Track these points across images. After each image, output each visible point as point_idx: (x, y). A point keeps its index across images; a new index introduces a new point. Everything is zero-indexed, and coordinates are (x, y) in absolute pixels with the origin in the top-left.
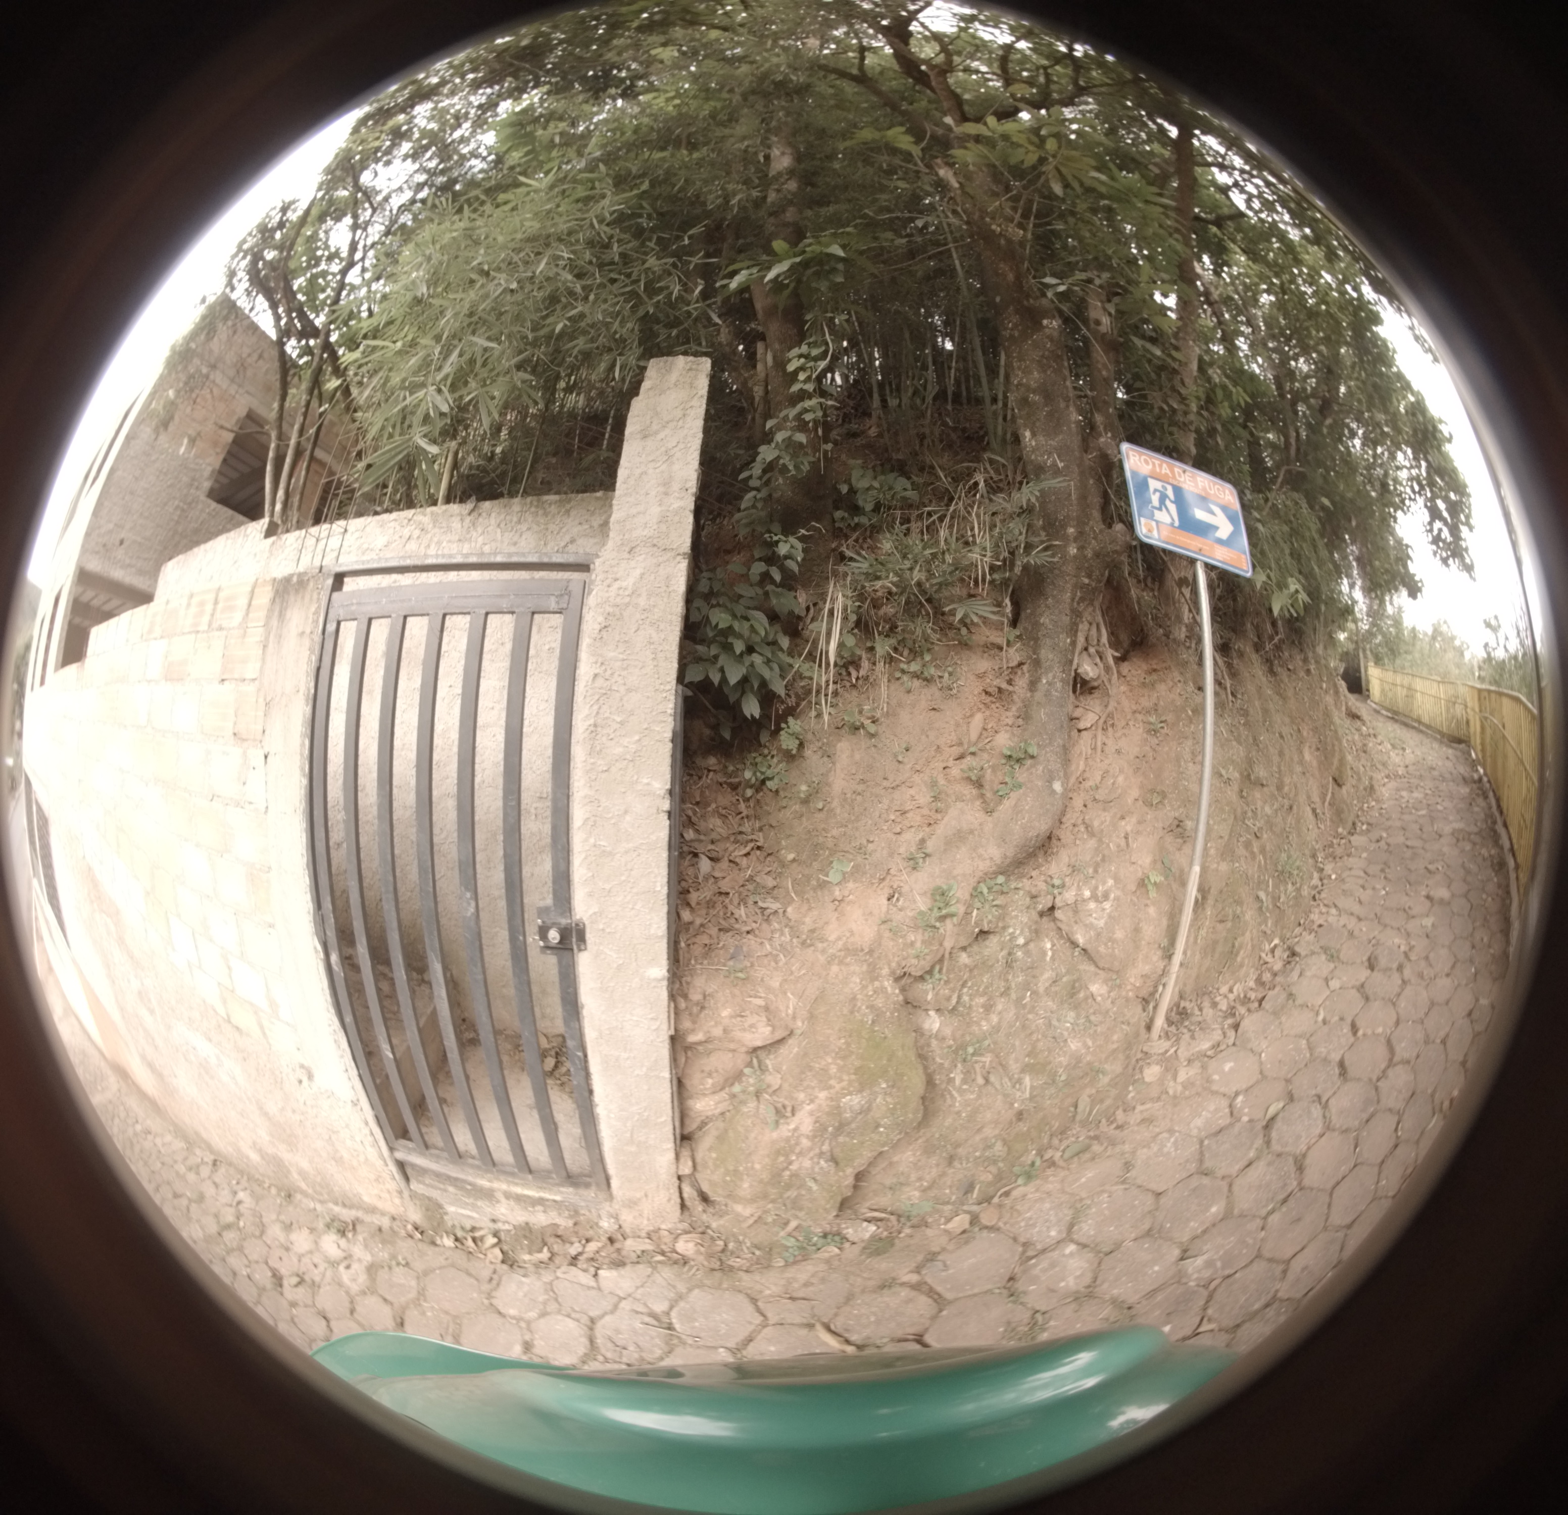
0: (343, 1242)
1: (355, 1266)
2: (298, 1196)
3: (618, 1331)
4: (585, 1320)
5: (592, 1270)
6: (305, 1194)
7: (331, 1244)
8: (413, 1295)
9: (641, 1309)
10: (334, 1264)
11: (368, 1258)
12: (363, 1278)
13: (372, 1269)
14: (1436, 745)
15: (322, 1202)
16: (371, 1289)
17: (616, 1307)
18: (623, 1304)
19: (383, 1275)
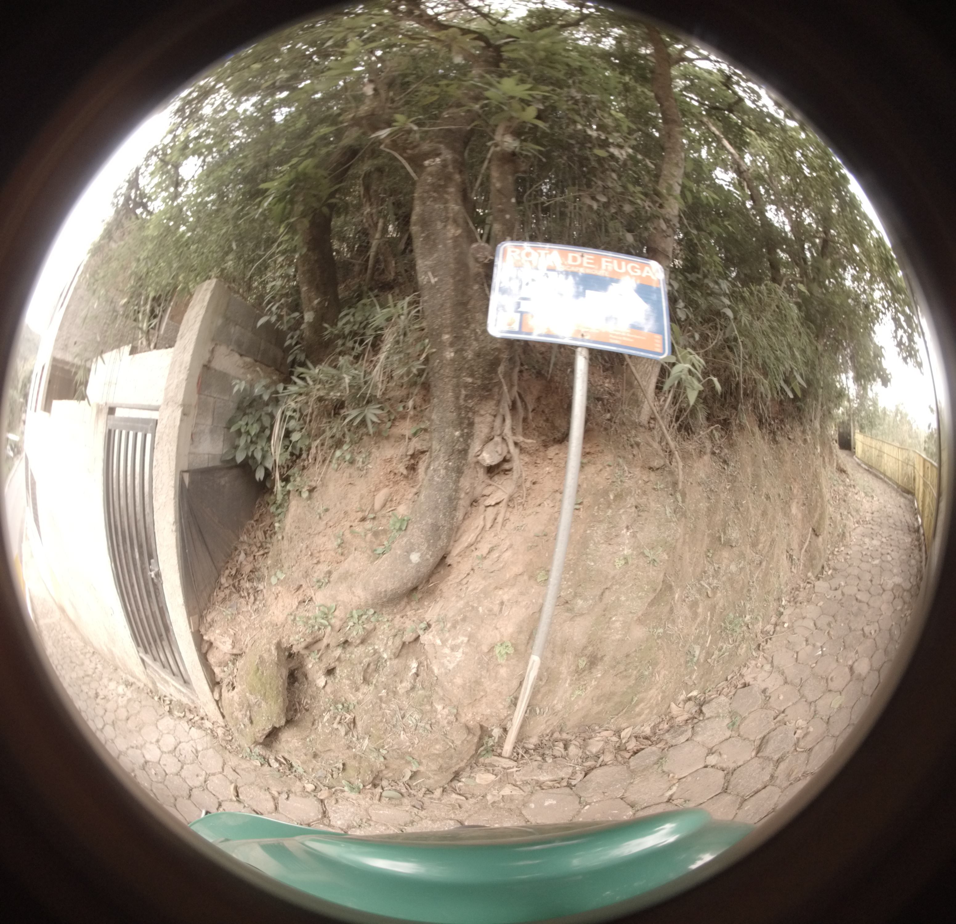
0: (125, 689)
1: (125, 698)
4: (178, 741)
5: (191, 726)
6: (120, 668)
7: (121, 689)
8: (136, 712)
9: (194, 746)
10: (119, 695)
11: (130, 696)
14: (893, 494)
15: (125, 673)
17: (189, 741)
18: (191, 742)
19: (132, 703)
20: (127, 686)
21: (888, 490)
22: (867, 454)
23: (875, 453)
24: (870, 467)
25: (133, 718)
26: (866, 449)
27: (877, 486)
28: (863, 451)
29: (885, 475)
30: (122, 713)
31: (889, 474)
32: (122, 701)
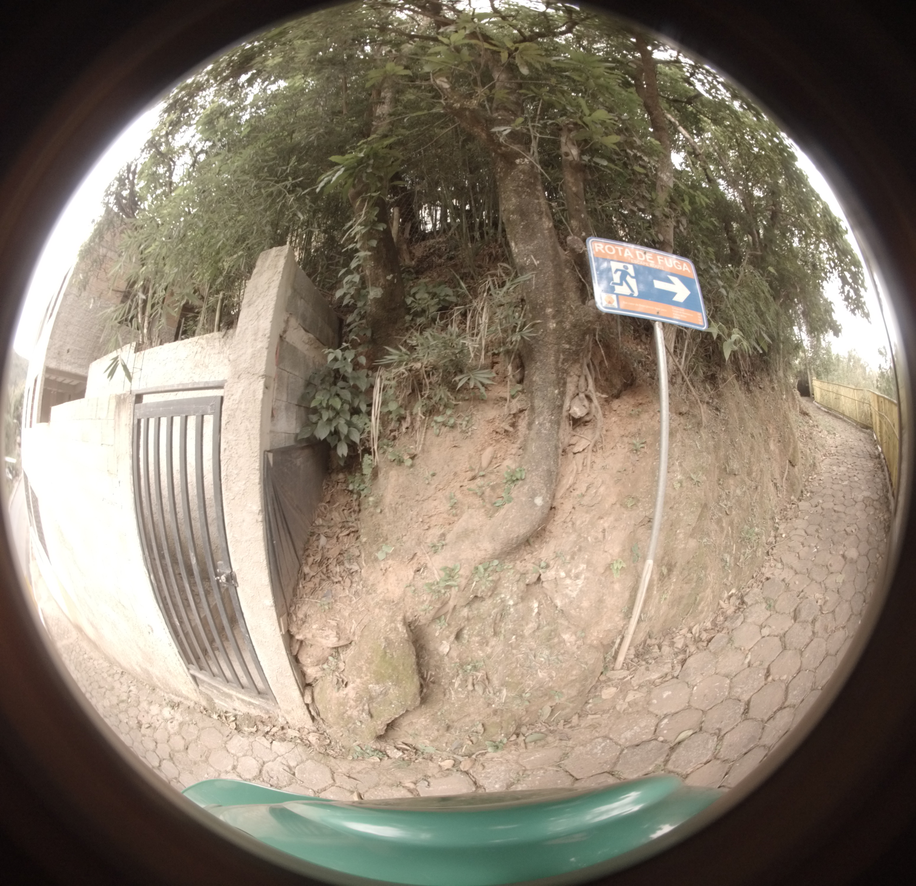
0: (172, 712)
1: (175, 722)
2: (158, 690)
3: (272, 770)
4: (261, 761)
5: (270, 740)
6: (160, 688)
7: (167, 712)
8: (195, 737)
9: (285, 762)
10: (166, 720)
11: (181, 719)
12: (176, 728)
13: (181, 724)
14: (853, 431)
15: (167, 693)
16: (179, 733)
17: (275, 759)
18: (278, 759)
19: (185, 727)
20: (173, 707)
21: (848, 427)
22: (826, 398)
23: (832, 396)
24: (830, 409)
25: (192, 746)
26: (824, 393)
27: (838, 425)
28: (822, 395)
29: (844, 415)
30: (178, 743)
31: (847, 413)
32: (173, 727)
